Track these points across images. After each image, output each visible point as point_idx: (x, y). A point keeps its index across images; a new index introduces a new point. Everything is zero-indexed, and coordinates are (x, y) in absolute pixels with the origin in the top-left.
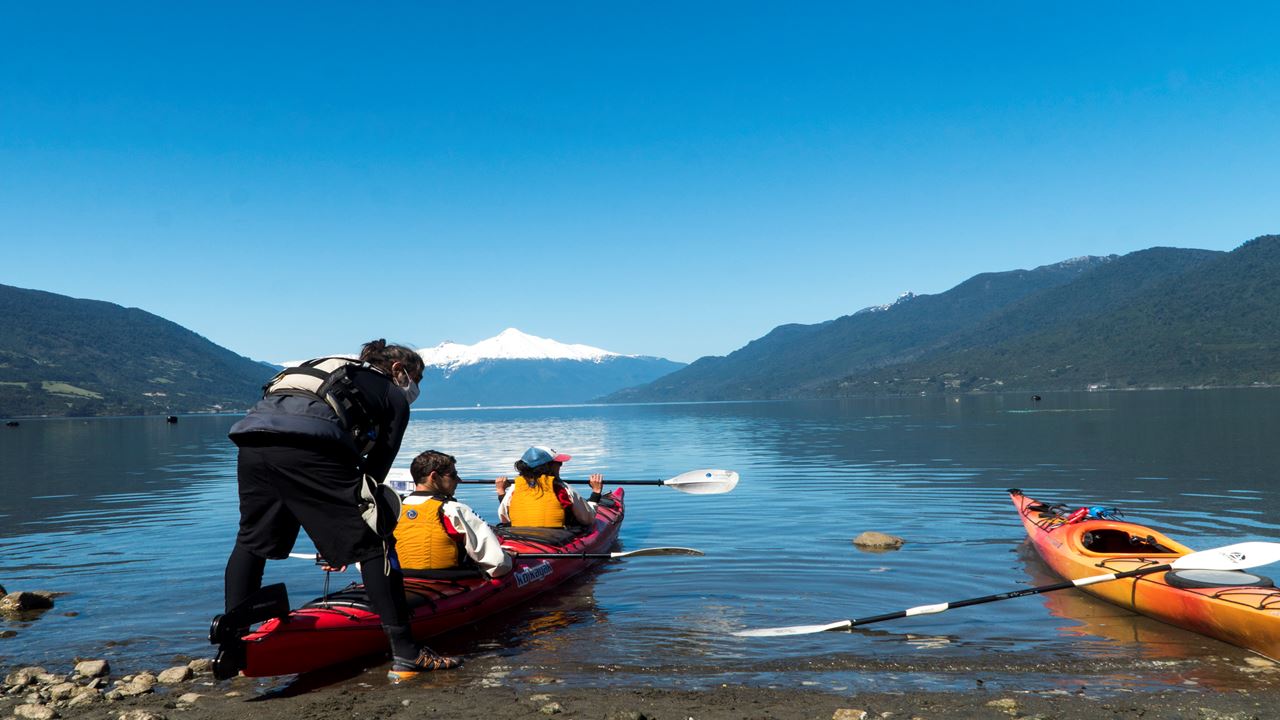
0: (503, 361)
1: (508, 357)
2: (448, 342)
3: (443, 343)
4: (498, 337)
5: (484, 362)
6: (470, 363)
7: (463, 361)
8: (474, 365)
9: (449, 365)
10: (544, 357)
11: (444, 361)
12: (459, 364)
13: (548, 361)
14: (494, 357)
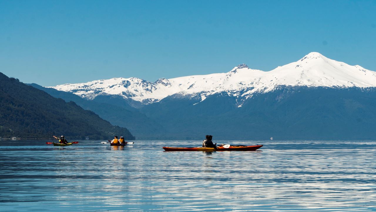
0: (304, 89)
1: (308, 84)
2: (241, 66)
3: (236, 68)
4: (299, 62)
5: (282, 90)
6: (266, 91)
7: (258, 88)
8: (270, 93)
9: (242, 92)
10: (351, 85)
11: (236, 88)
12: (253, 91)
13: (355, 90)
14: (293, 85)
